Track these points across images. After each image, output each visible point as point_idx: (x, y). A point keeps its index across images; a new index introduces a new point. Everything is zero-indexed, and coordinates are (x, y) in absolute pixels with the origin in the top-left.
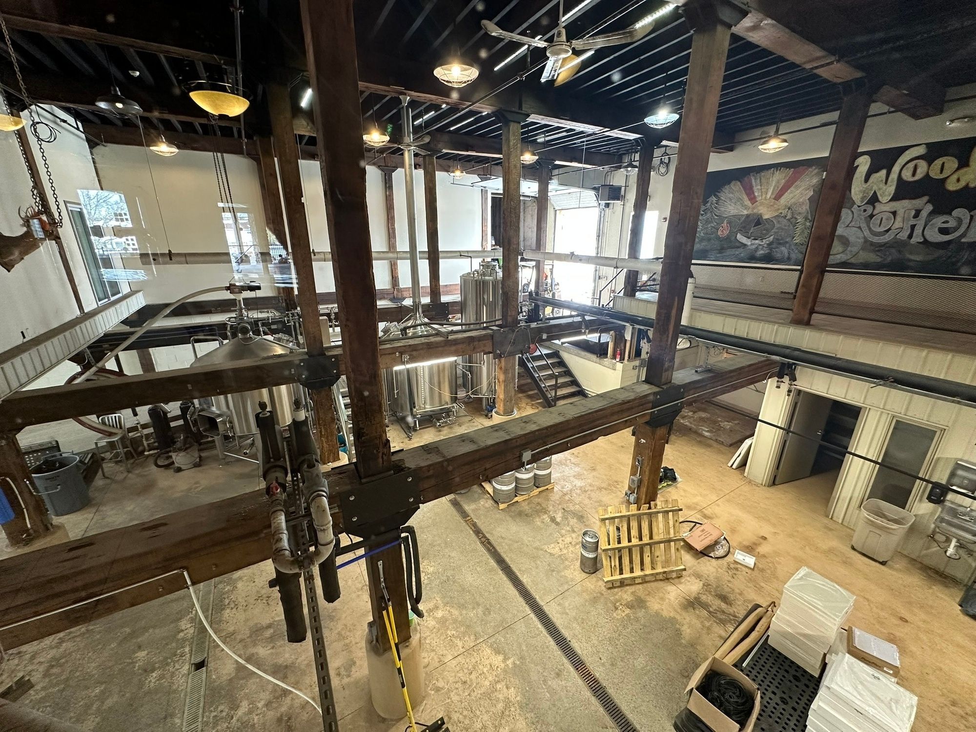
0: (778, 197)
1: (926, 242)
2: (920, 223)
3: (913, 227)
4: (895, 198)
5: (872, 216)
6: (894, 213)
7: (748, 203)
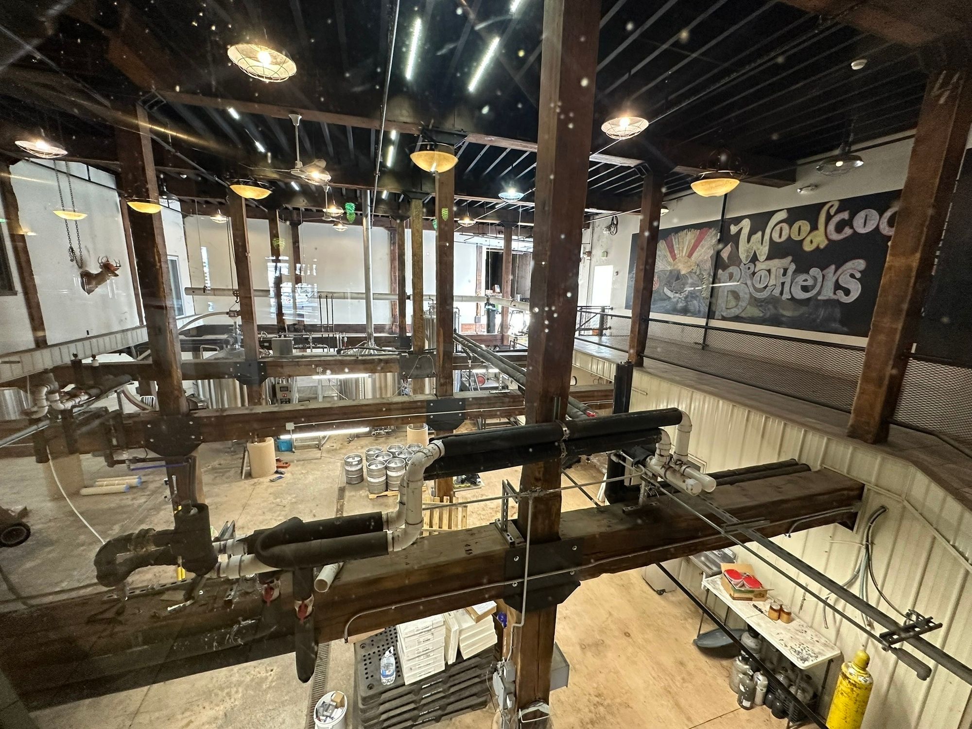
0: (690, 255)
1: (793, 299)
2: (788, 279)
3: (783, 284)
5: (754, 273)
6: (769, 271)
7: (670, 260)
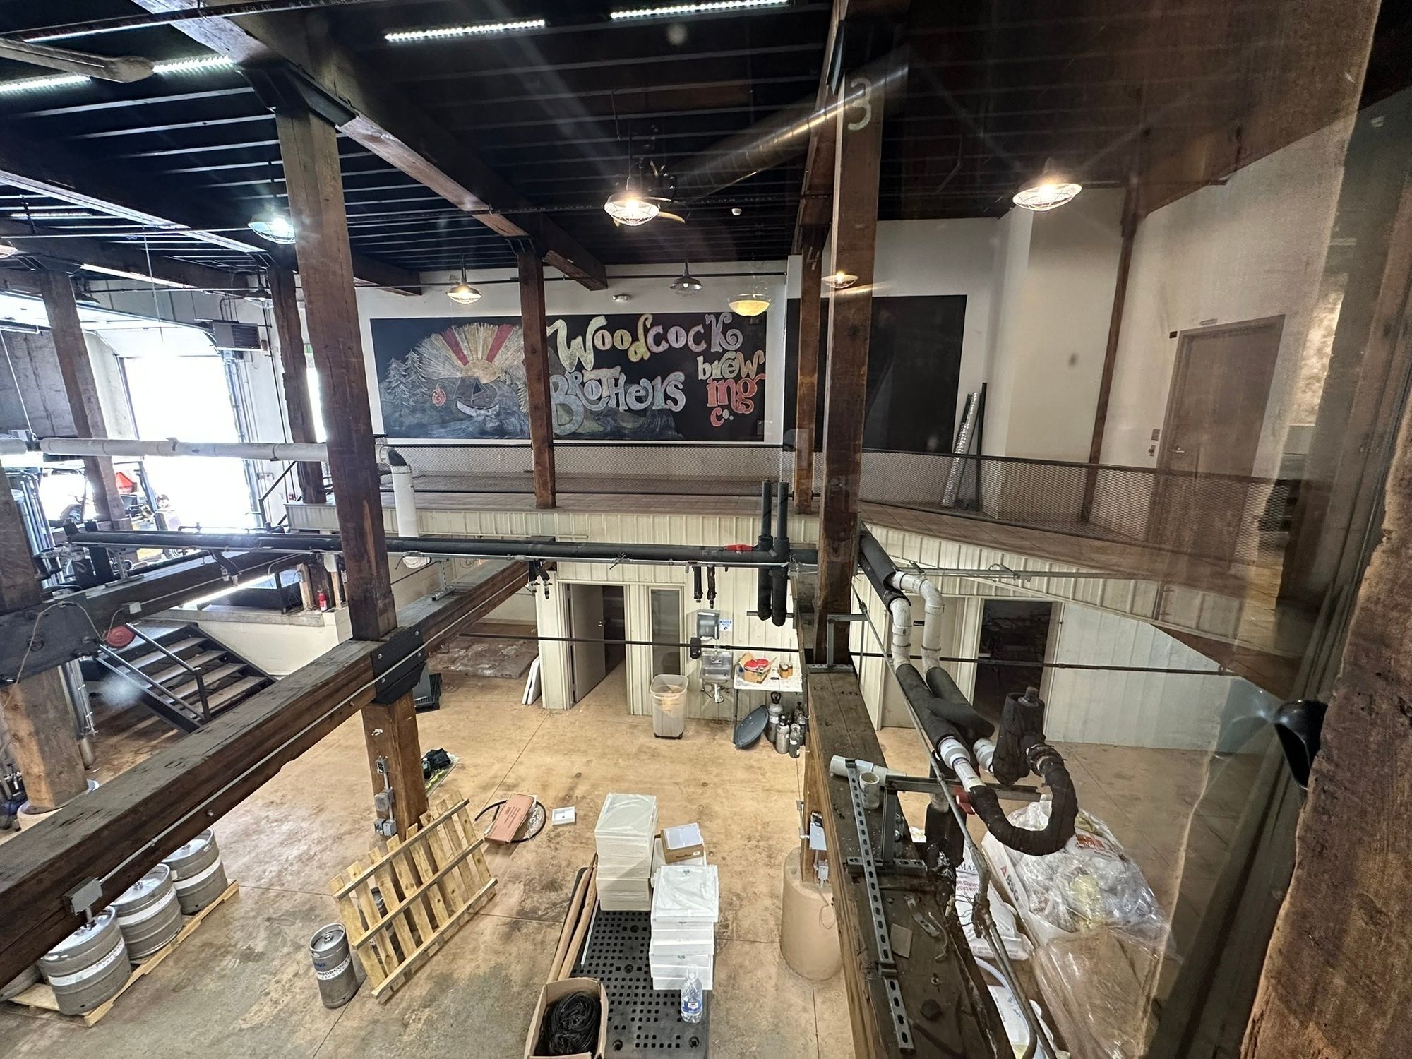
0: (491, 358)
1: (629, 410)
2: (621, 390)
3: (617, 395)
4: (597, 366)
5: (583, 384)
6: (600, 381)
7: (459, 363)
